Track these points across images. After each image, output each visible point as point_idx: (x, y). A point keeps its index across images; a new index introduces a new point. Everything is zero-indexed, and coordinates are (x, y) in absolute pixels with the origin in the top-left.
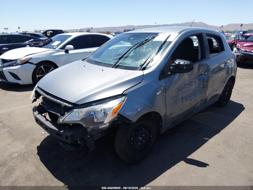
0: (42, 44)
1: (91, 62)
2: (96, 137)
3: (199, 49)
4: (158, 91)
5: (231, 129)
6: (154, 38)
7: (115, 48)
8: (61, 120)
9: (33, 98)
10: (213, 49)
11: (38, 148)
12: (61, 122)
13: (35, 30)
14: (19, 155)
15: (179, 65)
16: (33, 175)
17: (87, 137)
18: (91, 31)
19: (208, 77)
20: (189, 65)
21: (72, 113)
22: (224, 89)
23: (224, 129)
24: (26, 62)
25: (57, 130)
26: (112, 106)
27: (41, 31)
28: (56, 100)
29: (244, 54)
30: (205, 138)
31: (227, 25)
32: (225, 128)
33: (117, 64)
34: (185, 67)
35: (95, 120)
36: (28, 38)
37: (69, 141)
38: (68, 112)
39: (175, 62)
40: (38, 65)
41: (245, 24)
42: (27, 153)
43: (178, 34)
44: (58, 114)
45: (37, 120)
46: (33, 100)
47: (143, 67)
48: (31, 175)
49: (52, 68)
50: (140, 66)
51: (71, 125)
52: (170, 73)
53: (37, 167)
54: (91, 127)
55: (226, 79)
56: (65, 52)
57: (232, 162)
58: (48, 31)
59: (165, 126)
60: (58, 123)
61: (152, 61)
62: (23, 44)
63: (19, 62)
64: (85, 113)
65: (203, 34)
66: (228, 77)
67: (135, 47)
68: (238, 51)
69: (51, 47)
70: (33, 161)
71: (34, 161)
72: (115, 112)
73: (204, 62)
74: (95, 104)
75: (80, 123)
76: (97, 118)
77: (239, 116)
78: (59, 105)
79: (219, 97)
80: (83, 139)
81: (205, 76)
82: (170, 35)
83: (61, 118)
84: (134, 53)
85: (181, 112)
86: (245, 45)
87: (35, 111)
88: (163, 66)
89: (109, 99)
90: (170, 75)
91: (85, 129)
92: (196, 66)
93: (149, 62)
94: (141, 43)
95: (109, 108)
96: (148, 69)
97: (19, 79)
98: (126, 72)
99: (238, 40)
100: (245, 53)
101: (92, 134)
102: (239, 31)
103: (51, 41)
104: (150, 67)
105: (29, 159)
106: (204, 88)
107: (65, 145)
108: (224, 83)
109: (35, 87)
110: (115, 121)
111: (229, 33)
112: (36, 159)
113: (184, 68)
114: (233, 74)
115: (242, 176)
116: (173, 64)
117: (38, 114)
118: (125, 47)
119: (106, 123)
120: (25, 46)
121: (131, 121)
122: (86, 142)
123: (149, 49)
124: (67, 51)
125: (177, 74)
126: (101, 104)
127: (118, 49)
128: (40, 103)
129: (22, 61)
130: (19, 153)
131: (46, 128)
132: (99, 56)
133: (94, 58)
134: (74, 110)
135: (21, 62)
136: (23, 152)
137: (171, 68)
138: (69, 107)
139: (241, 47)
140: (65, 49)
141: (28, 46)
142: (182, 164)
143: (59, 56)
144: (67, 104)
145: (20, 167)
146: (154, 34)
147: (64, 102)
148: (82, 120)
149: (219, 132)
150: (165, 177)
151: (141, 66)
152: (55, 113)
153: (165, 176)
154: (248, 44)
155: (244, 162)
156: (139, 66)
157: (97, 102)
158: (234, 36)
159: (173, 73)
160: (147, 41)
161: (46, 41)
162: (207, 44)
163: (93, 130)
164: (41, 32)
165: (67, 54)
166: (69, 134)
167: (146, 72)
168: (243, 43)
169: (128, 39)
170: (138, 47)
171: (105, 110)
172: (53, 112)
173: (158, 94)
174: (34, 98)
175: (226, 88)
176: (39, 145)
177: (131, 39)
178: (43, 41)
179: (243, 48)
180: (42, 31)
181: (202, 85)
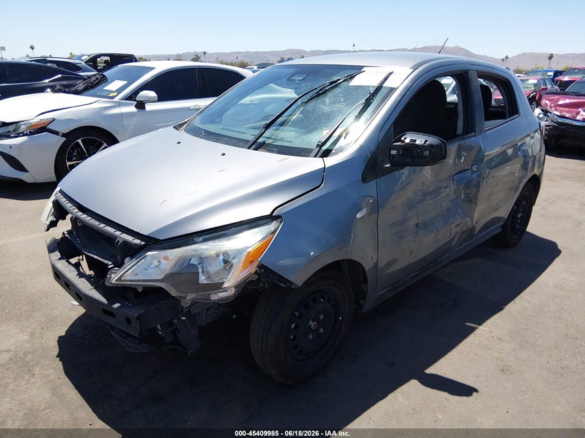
0: (81, 86)
1: (196, 132)
2: (204, 318)
3: (460, 109)
4: (360, 210)
5: (530, 302)
6: (352, 77)
7: (256, 100)
8: (114, 278)
9: (48, 219)
10: (491, 109)
11: (61, 341)
12: (114, 282)
13: (71, 54)
14: (11, 360)
15: (412, 145)
16: (45, 409)
17: (179, 319)
18: (202, 59)
19: (479, 176)
20: (437, 146)
21: (143, 260)
22: (514, 207)
23: (513, 302)
24: (42, 129)
25: (104, 301)
26: (245, 246)
27: (84, 55)
28: (104, 225)
29: (558, 123)
30: (467, 324)
31: (517, 56)
32: (515, 300)
33: (261, 140)
34: (427, 152)
35: (203, 279)
36: (49, 73)
37: (134, 330)
38: (132, 257)
39: (403, 139)
40: (71, 136)
41: (557, 55)
42: (33, 353)
43: (412, 70)
44: (106, 262)
45: (58, 275)
46: (48, 223)
47: (324, 148)
48: (38, 410)
49: (105, 145)
50: (318, 145)
51: (140, 290)
52: (388, 166)
53: (54, 391)
54: (190, 297)
55: (520, 183)
56: (136, 107)
57: (533, 384)
58: (100, 56)
59: (375, 294)
60: (107, 284)
61: (347, 135)
62: (37, 86)
63: (23, 128)
64: (177, 259)
65: (470, 72)
66: (523, 177)
67: (305, 99)
68: (545, 115)
69: (104, 94)
70: (46, 376)
71: (49, 375)
72: (250, 259)
73: (471, 140)
74: (201, 239)
75: (163, 285)
76: (208, 272)
77: (547, 270)
78: (110, 239)
79: (502, 223)
80: (171, 324)
81: (472, 173)
82: (391, 73)
83: (115, 273)
84: (301, 113)
85: (412, 260)
86: (561, 102)
87: (54, 252)
88: (373, 147)
89: (236, 227)
90: (389, 171)
91: (176, 301)
92: (452, 149)
93: (339, 137)
94: (321, 90)
95: (236, 250)
96: (336, 153)
97: (22, 169)
98: (281, 160)
99: (543, 89)
100: (560, 120)
101: (192, 313)
102: (545, 69)
103: (103, 80)
104: (341, 150)
105: (37, 370)
106: (470, 201)
107: (124, 338)
108: (515, 192)
109: (55, 192)
110: (250, 282)
111: (522, 73)
112: (54, 368)
113: (424, 154)
114: (536, 172)
115: (559, 420)
116: (399, 143)
117: (60, 259)
118: (280, 99)
119: (229, 287)
120: (41, 90)
121: (289, 281)
122: (179, 332)
123: (338, 105)
124: (141, 105)
125: (408, 167)
126: (217, 241)
127: (264, 103)
128: (66, 233)
129: (32, 126)
130: (13, 353)
131: (79, 296)
132: (217, 120)
133: (203, 124)
134: (149, 253)
135: (29, 128)
136: (22, 352)
137: (393, 152)
138: (136, 245)
139: (551, 107)
140: (135, 100)
141: (49, 90)
142: (413, 386)
143: (122, 115)
144: (129, 238)
145: (13, 391)
146: (352, 69)
147: (123, 232)
148: (167, 278)
149: (502, 309)
150: (371, 421)
151: (320, 146)
152: (99, 259)
153: (371, 419)
154: (567, 101)
155: (561, 384)
156: (314, 147)
157: (206, 235)
158: (535, 81)
159: (398, 165)
160: (334, 85)
161: (92, 80)
162: (478, 97)
163: (194, 303)
164: (83, 58)
165: (142, 112)
166: (134, 313)
167: (330, 161)
168: (557, 97)
169: (289, 79)
170: (311, 99)
171: (225, 254)
172: (96, 257)
173: (358, 216)
174: (52, 218)
175: (518, 203)
176: (64, 334)
177: (297, 78)
178: (84, 80)
179: (556, 110)
180: (86, 57)
181: (465, 194)
